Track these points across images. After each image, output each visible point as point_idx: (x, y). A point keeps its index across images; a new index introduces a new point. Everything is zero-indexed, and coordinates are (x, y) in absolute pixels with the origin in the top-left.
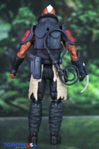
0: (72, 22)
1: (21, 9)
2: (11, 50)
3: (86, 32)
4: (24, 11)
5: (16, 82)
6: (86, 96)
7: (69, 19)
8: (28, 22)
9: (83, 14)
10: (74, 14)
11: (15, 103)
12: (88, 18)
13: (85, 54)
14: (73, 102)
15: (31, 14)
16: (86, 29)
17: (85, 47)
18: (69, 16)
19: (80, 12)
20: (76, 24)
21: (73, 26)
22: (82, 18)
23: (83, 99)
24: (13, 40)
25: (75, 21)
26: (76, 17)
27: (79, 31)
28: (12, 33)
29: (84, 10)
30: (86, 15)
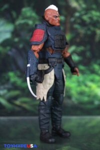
0: (75, 22)
1: (24, 10)
2: (14, 50)
3: (89, 33)
4: (27, 11)
5: (19, 82)
6: (89, 96)
7: (73, 19)
8: (31, 22)
9: (86, 14)
10: (77, 14)
11: (18, 102)
12: (91, 18)
13: (88, 54)
14: (76, 102)
15: (34, 14)
16: (89, 29)
17: (88, 47)
18: (72, 16)
19: (83, 12)
20: (79, 24)
21: (76, 26)
22: (85, 18)
23: (86, 99)
24: (16, 40)
25: (79, 21)
26: (80, 17)
27: (82, 31)
28: (15, 33)
29: (87, 10)
30: (89, 15)
